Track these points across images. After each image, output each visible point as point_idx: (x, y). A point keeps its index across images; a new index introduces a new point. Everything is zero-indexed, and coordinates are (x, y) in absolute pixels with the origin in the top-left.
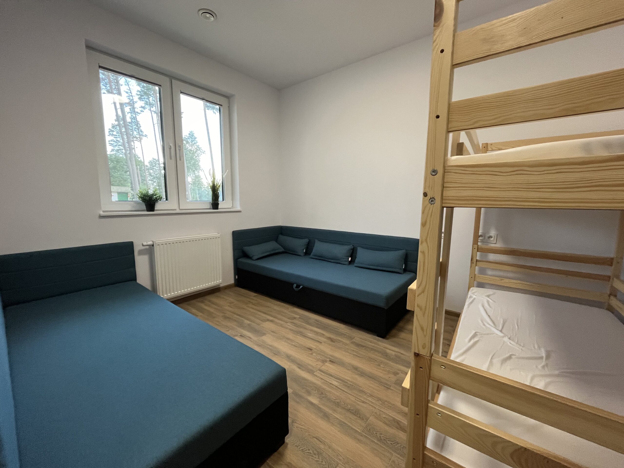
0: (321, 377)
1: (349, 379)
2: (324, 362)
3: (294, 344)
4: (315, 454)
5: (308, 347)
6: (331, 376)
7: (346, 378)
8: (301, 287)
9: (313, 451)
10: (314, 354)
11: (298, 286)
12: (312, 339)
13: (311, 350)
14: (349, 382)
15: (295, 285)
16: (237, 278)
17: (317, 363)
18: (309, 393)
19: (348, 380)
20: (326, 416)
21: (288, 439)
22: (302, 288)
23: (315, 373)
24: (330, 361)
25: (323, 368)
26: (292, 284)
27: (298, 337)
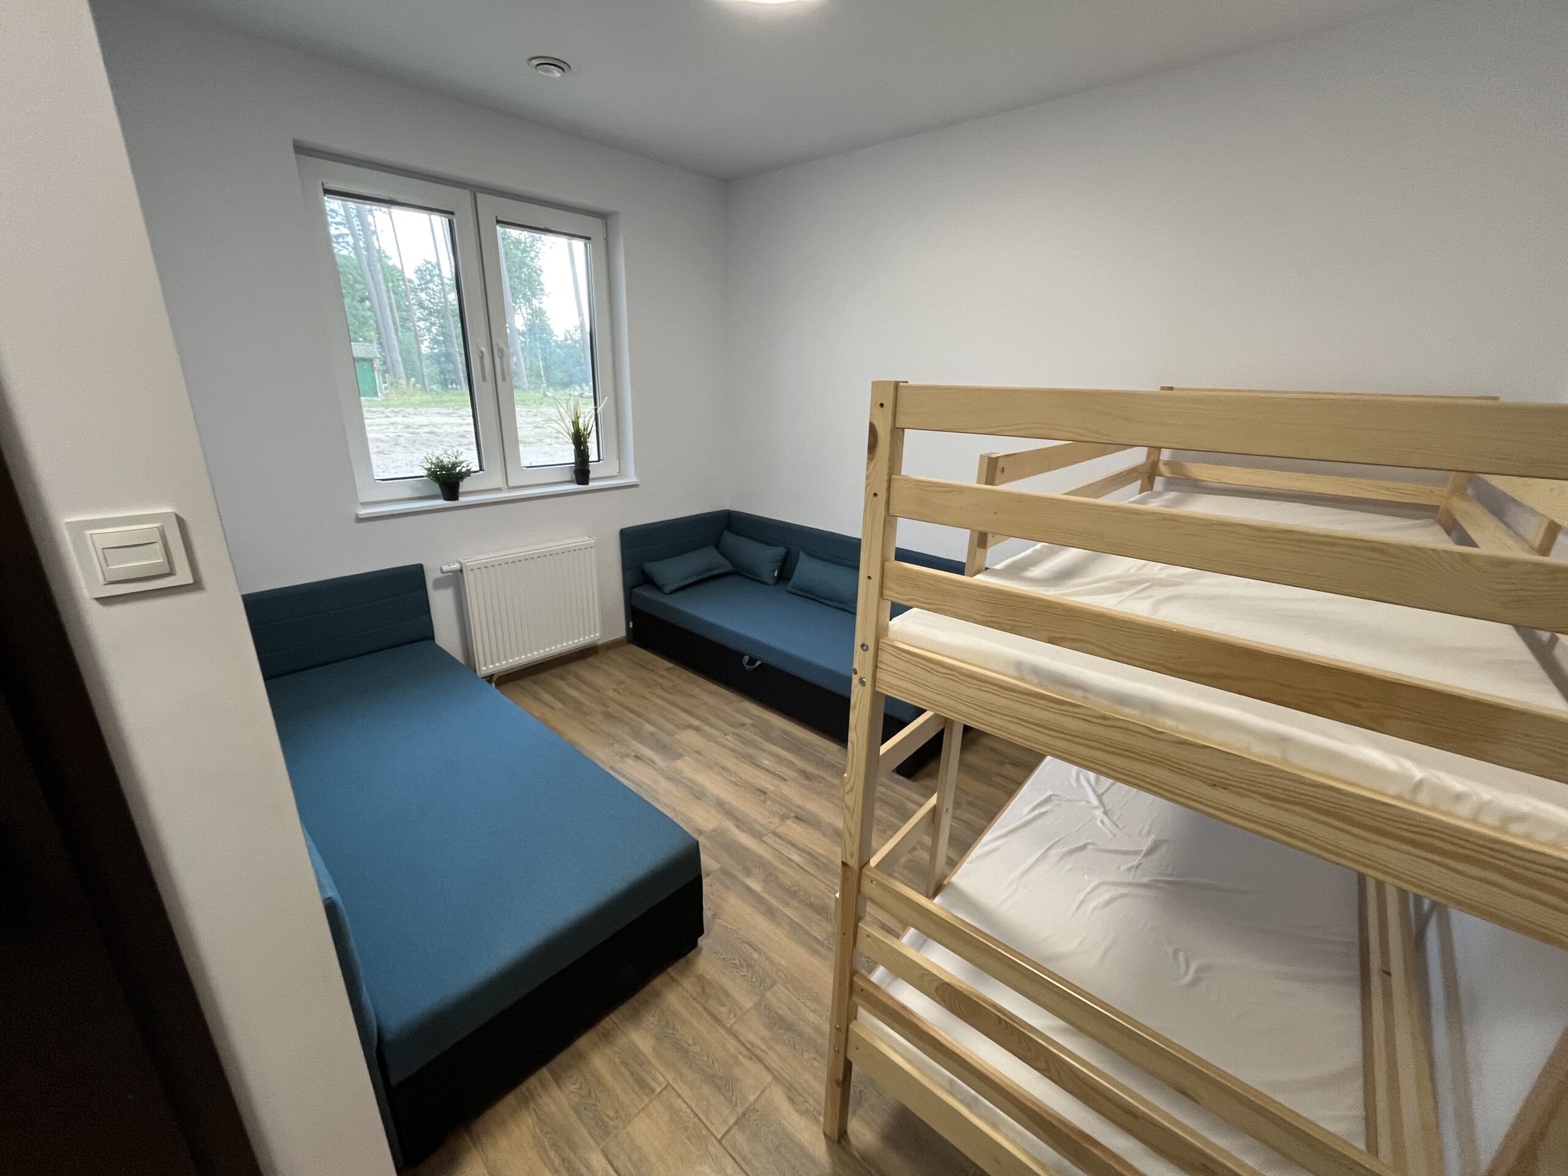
0: (775, 845)
1: (823, 852)
2: (784, 818)
3: (733, 779)
4: (742, 966)
5: (760, 788)
6: (793, 845)
7: (817, 849)
8: (759, 663)
9: (740, 962)
10: (769, 803)
11: (752, 661)
12: (768, 771)
13: (765, 793)
14: (822, 859)
15: (747, 658)
16: (631, 626)
17: (771, 820)
18: (748, 872)
19: (820, 854)
20: (770, 913)
21: (701, 941)
22: (760, 665)
23: (764, 839)
24: (797, 817)
25: (781, 830)
26: (743, 655)
27: (742, 764)
